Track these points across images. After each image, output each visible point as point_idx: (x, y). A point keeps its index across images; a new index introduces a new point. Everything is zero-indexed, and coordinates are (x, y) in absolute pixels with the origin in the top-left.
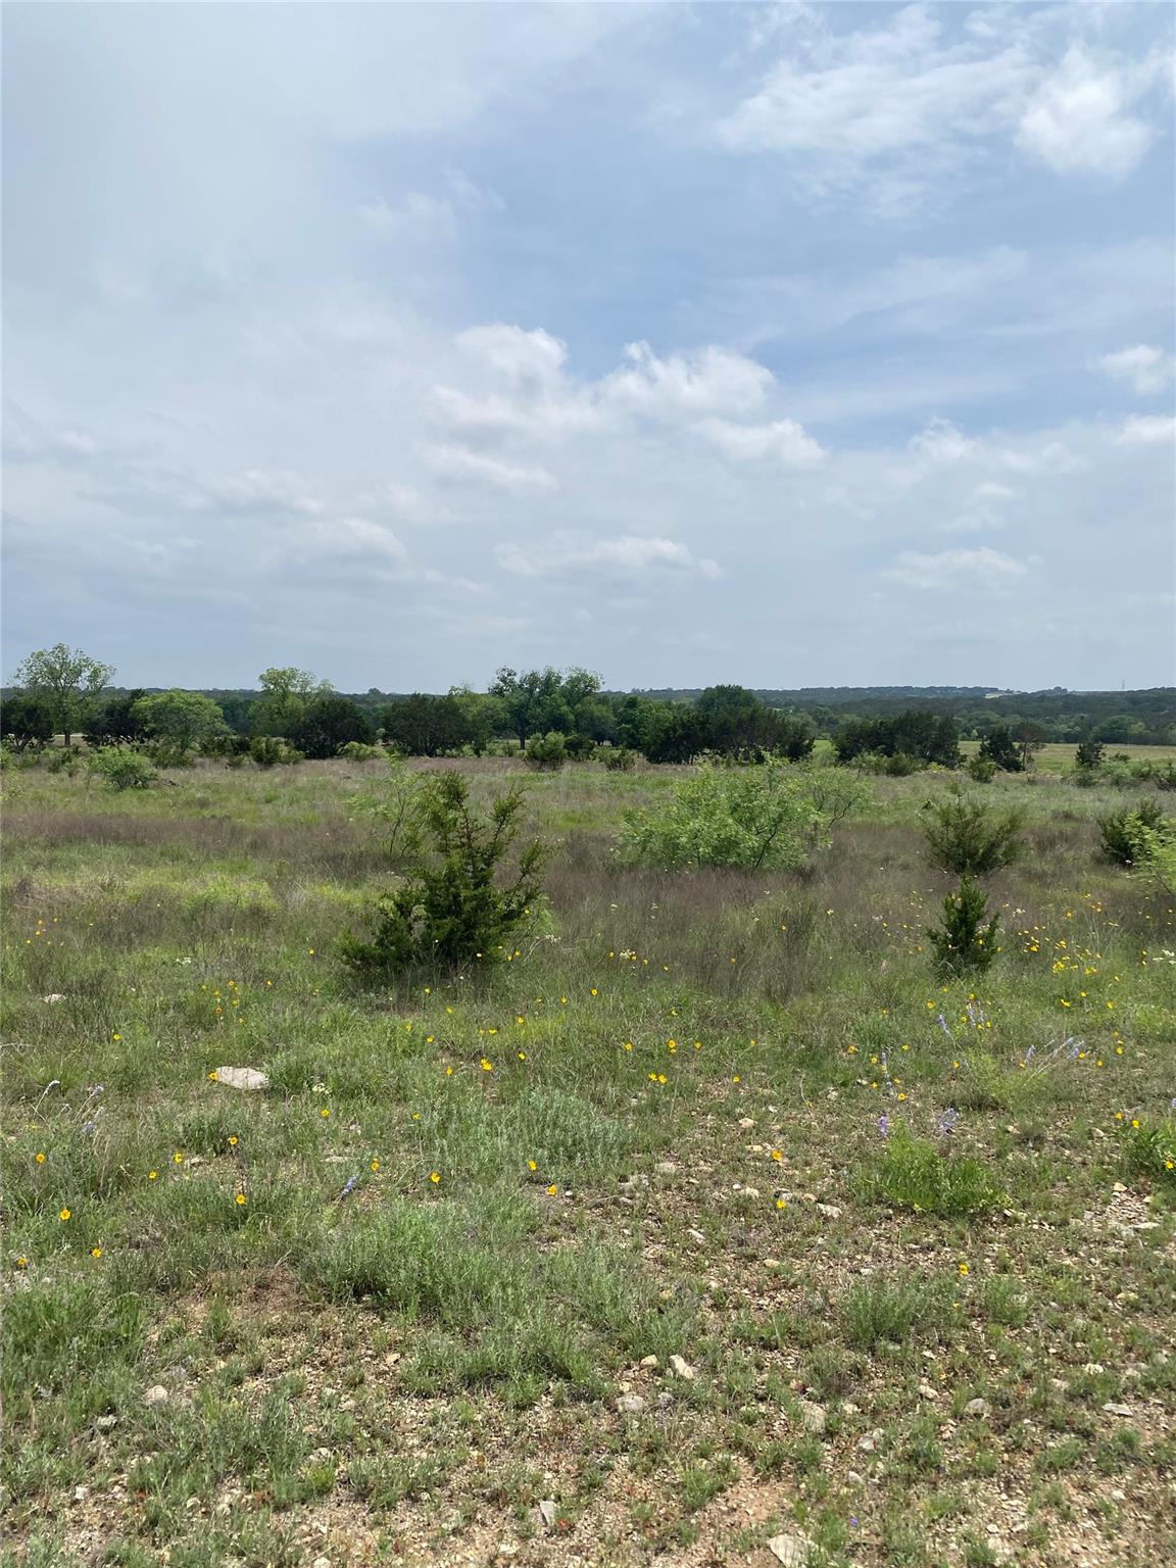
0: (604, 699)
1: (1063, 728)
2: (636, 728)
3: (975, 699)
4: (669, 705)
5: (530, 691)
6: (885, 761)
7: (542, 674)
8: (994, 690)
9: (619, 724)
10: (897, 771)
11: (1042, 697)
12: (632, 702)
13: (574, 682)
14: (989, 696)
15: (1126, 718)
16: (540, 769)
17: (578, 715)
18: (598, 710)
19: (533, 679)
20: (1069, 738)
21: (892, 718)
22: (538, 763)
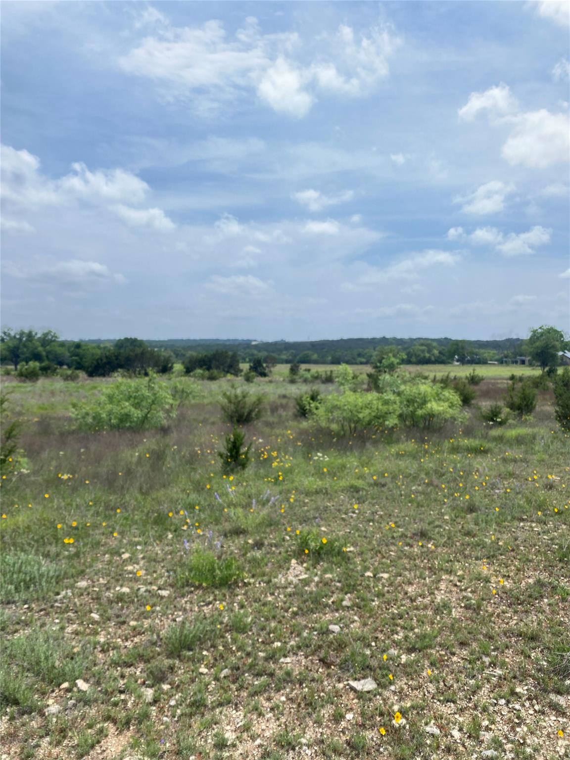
0: (62, 344)
1: (284, 357)
2: (81, 359)
3: (247, 345)
4: (99, 347)
5: (20, 340)
6: (207, 373)
7: (26, 331)
8: (255, 341)
9: (71, 357)
10: (212, 378)
11: (275, 344)
12: (78, 346)
13: (46, 335)
14: (254, 343)
15: (310, 352)
16: (24, 382)
17: (48, 353)
18: (60, 350)
19: (22, 334)
20: (287, 362)
21: (210, 353)
22: (23, 378)
